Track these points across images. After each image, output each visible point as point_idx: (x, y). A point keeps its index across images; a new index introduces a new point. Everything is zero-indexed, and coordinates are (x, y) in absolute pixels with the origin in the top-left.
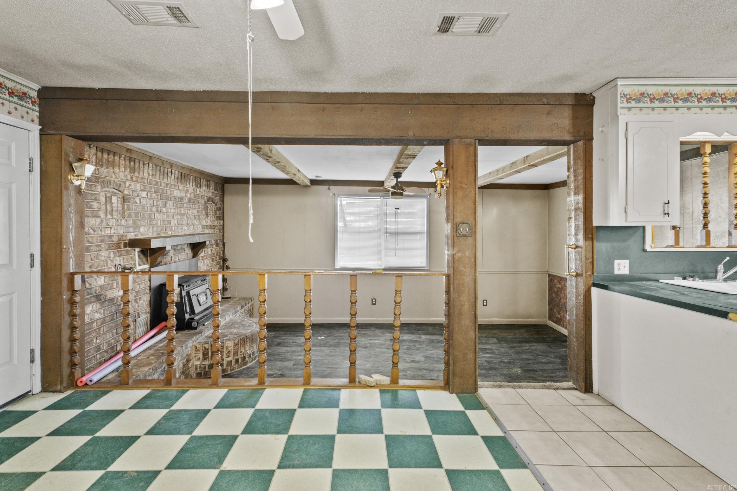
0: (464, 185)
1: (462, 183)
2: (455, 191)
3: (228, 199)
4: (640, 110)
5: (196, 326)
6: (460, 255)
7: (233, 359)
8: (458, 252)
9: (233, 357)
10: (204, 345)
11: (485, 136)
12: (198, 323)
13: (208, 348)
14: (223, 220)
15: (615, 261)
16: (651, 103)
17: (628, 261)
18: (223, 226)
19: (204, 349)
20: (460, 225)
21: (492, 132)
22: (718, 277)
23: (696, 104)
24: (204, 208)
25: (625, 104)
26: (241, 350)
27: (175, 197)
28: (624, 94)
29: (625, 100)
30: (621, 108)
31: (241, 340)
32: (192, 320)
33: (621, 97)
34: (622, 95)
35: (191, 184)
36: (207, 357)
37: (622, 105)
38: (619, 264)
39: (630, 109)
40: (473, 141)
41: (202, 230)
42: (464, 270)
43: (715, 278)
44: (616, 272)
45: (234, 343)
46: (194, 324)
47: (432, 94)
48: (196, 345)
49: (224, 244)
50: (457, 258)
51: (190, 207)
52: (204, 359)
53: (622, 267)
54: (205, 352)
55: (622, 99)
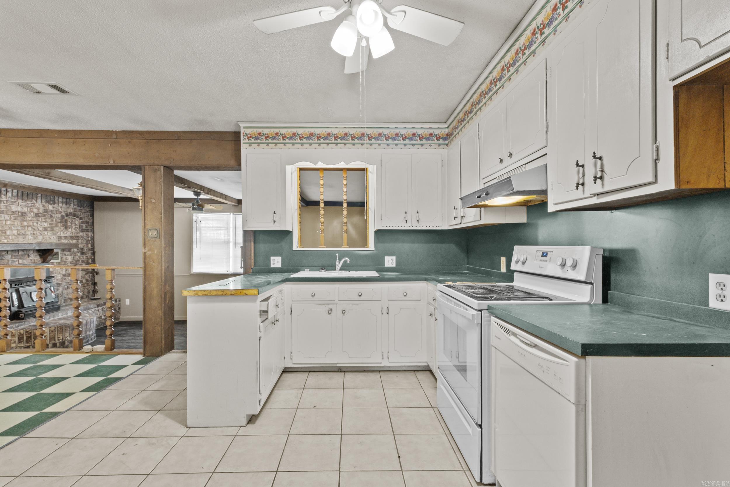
0: (153, 200)
1: (152, 199)
2: (146, 205)
3: (97, 215)
4: (258, 145)
5: (23, 317)
6: (150, 253)
7: (50, 343)
8: (149, 250)
9: (50, 341)
10: (19, 331)
11: (168, 163)
12: (24, 314)
13: (23, 333)
14: (93, 233)
15: (271, 257)
16: (266, 141)
17: (281, 257)
18: (93, 238)
19: (19, 334)
20: (150, 231)
21: (174, 160)
22: (336, 269)
23: (299, 141)
24: (61, 222)
25: (247, 141)
26: (59, 336)
27: (13, 211)
28: (246, 134)
29: (247, 138)
30: (243, 144)
31: (58, 328)
32: (20, 313)
33: (244, 136)
34: (245, 134)
35: (39, 200)
36: (22, 340)
37: (245, 141)
38: (274, 260)
39: (250, 145)
40: (160, 167)
41: (57, 240)
42: (153, 264)
43: (335, 270)
44: (272, 266)
45: (50, 330)
46: (21, 315)
47: (126, 131)
48: (12, 331)
49: (94, 253)
50: (148, 255)
51: (38, 221)
52: (20, 343)
53: (276, 262)
54: (21, 337)
55: (245, 137)
